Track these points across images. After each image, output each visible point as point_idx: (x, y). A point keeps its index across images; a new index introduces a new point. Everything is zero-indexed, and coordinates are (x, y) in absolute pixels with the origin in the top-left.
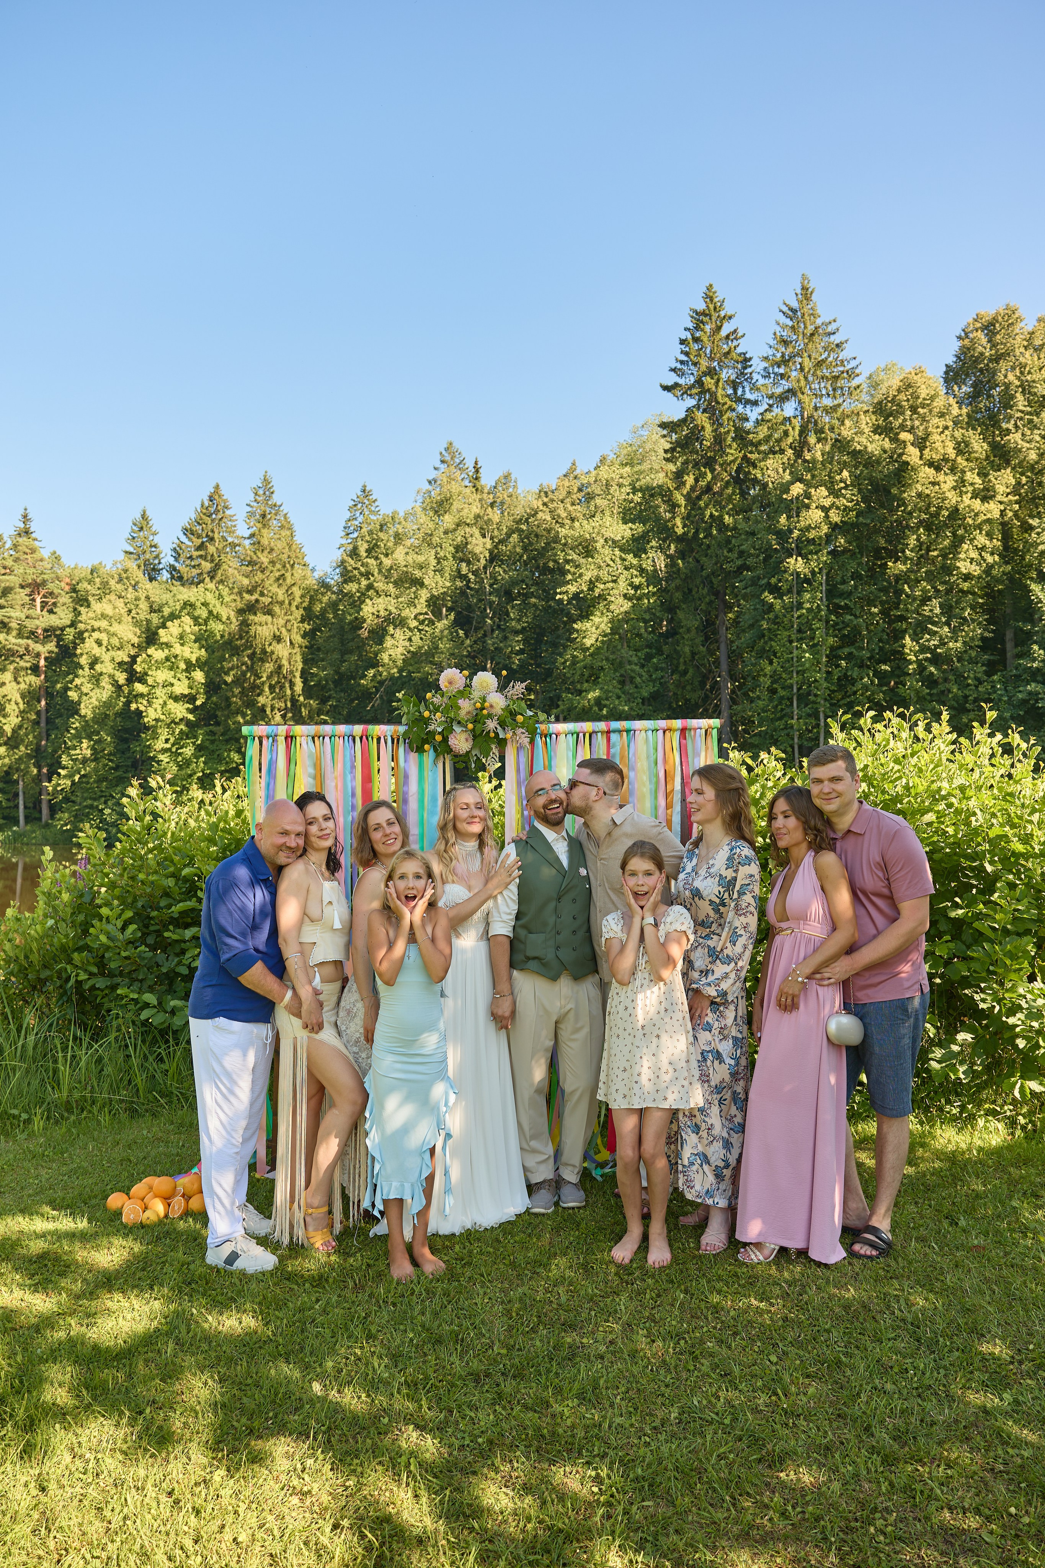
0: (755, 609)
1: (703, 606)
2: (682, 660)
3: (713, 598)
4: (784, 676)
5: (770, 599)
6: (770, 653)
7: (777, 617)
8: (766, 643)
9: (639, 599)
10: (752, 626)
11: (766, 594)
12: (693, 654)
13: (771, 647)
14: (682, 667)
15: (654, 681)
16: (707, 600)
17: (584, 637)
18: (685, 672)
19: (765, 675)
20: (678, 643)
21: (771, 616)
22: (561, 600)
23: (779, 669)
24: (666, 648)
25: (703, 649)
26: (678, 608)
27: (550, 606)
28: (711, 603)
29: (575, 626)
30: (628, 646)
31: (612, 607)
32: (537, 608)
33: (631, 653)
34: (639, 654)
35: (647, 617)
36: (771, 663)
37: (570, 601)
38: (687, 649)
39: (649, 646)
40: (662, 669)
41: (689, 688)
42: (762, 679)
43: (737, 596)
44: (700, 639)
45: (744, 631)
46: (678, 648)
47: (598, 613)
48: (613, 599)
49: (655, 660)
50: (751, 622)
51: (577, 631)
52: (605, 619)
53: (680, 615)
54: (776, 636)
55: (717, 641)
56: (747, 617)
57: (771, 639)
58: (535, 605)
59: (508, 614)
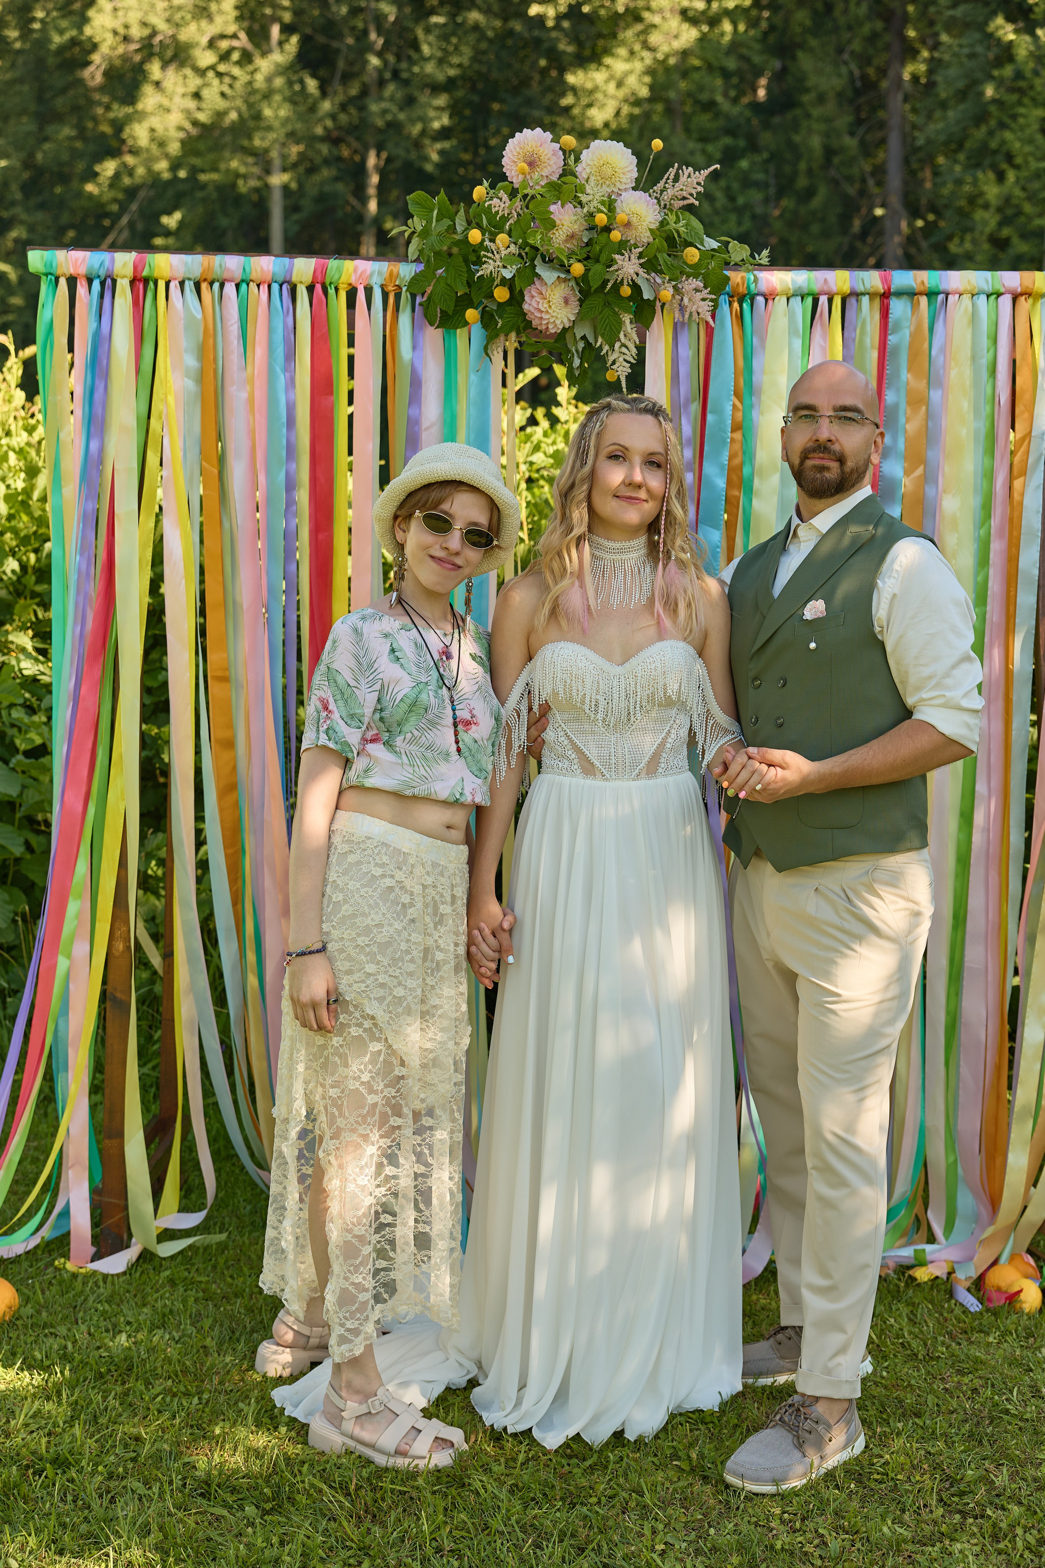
0: (972, 56)
1: (856, 46)
2: (803, 166)
3: (879, 25)
4: (1028, 208)
5: (1007, 32)
6: (999, 158)
7: (1019, 75)
8: (991, 133)
9: (714, 22)
10: (962, 95)
11: (1000, 20)
12: (829, 152)
13: (1003, 142)
14: (802, 182)
15: (740, 211)
16: (866, 29)
17: (590, 105)
18: (809, 193)
19: (986, 206)
20: (796, 126)
21: (1008, 71)
22: (540, 19)
23: (1017, 192)
24: (766, 138)
25: (851, 143)
26: (801, 46)
27: (511, 33)
28: (873, 37)
29: (571, 79)
30: (687, 130)
31: (654, 38)
32: (483, 36)
33: (691, 145)
34: (710, 148)
35: (731, 64)
36: (1001, 177)
37: (559, 18)
38: (816, 142)
39: (731, 132)
40: (757, 184)
41: (815, 228)
42: (979, 215)
43: (932, 23)
44: (844, 120)
45: (944, 105)
46: (797, 139)
47: (622, 52)
48: (656, 19)
49: (744, 164)
50: (961, 84)
51: (574, 89)
52: (638, 66)
53: (805, 62)
54: (1014, 117)
55: (882, 125)
56: (953, 72)
57: (1002, 126)
58: (476, 27)
59: (415, 45)
